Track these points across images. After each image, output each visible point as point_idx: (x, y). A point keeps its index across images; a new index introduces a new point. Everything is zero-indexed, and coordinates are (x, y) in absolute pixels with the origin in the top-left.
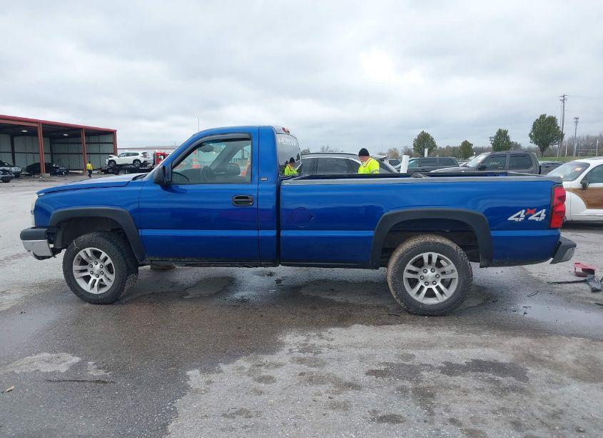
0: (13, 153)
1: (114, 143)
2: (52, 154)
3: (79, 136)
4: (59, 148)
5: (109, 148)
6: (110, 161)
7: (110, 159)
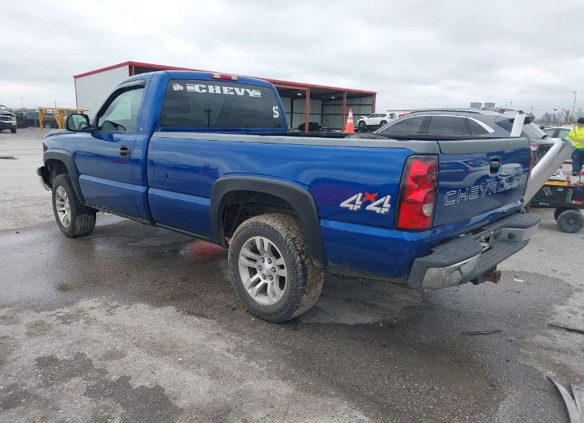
0: (292, 113)
1: (373, 105)
2: (322, 115)
3: (341, 98)
4: (329, 110)
5: (367, 110)
6: (361, 122)
7: (361, 119)
